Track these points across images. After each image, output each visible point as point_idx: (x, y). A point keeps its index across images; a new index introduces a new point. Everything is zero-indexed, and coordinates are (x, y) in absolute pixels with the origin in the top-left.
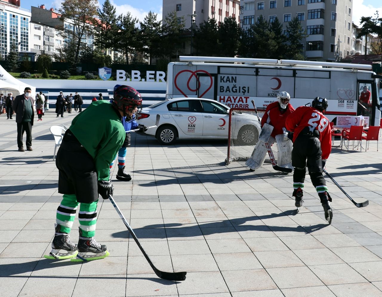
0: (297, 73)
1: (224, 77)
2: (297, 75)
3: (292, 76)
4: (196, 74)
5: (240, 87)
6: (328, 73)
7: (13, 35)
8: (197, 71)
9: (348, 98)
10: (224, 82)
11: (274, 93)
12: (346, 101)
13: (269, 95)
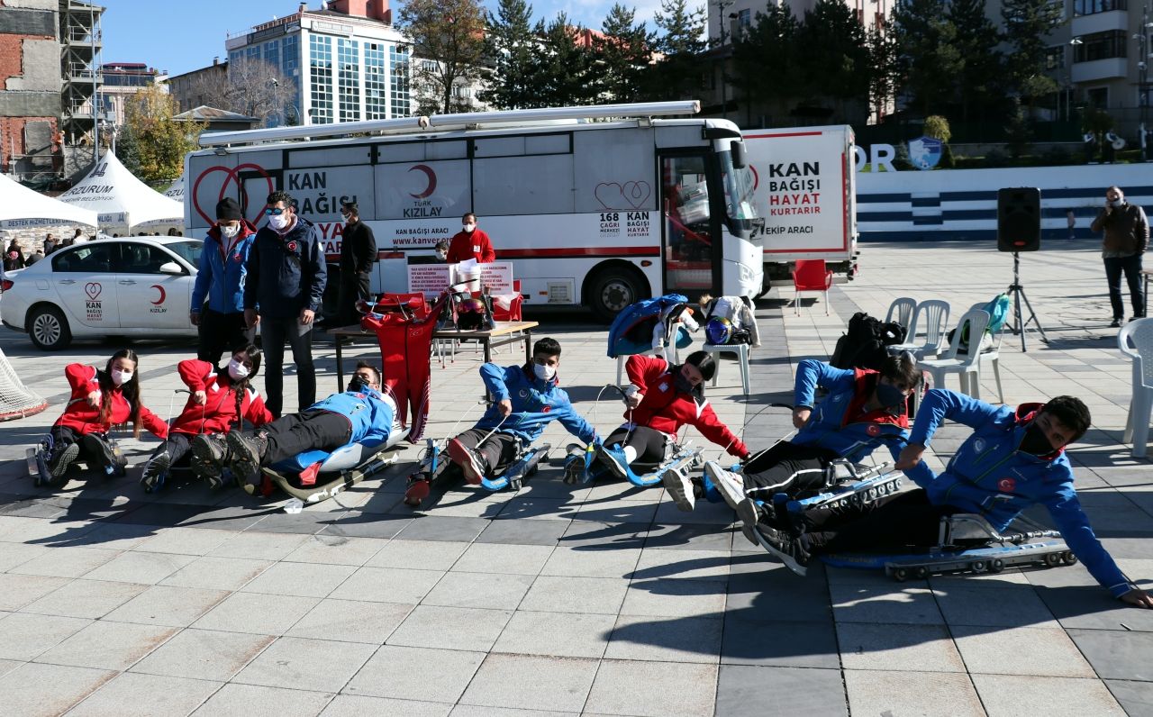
0: (476, 148)
1: (298, 175)
2: (477, 154)
3: (465, 156)
4: (236, 174)
5: (334, 199)
6: (567, 137)
7: (372, 89)
8: (239, 167)
9: (630, 206)
10: (297, 188)
11: (418, 207)
12: (623, 216)
13: (405, 213)
